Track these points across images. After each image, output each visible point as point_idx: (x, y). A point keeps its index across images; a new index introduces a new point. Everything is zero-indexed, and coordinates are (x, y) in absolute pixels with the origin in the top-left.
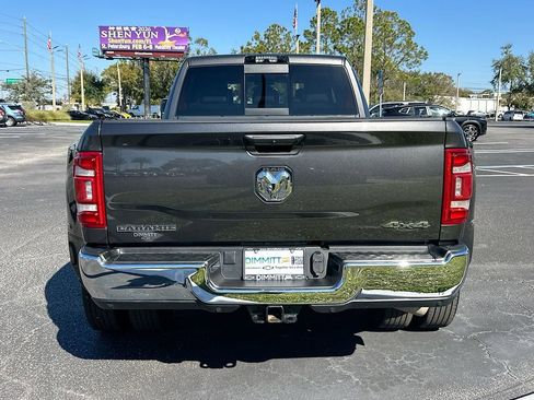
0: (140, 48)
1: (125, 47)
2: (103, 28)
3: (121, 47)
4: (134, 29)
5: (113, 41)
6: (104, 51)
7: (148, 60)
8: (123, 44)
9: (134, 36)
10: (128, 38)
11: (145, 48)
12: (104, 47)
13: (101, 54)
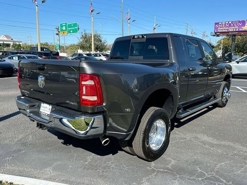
0: (232, 30)
1: (225, 31)
2: (216, 24)
3: (224, 31)
4: (230, 23)
5: (220, 28)
6: (216, 33)
7: (235, 35)
8: (224, 29)
9: (230, 25)
10: (227, 27)
11: (234, 30)
12: (216, 31)
13: (214, 34)
